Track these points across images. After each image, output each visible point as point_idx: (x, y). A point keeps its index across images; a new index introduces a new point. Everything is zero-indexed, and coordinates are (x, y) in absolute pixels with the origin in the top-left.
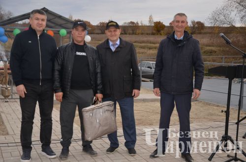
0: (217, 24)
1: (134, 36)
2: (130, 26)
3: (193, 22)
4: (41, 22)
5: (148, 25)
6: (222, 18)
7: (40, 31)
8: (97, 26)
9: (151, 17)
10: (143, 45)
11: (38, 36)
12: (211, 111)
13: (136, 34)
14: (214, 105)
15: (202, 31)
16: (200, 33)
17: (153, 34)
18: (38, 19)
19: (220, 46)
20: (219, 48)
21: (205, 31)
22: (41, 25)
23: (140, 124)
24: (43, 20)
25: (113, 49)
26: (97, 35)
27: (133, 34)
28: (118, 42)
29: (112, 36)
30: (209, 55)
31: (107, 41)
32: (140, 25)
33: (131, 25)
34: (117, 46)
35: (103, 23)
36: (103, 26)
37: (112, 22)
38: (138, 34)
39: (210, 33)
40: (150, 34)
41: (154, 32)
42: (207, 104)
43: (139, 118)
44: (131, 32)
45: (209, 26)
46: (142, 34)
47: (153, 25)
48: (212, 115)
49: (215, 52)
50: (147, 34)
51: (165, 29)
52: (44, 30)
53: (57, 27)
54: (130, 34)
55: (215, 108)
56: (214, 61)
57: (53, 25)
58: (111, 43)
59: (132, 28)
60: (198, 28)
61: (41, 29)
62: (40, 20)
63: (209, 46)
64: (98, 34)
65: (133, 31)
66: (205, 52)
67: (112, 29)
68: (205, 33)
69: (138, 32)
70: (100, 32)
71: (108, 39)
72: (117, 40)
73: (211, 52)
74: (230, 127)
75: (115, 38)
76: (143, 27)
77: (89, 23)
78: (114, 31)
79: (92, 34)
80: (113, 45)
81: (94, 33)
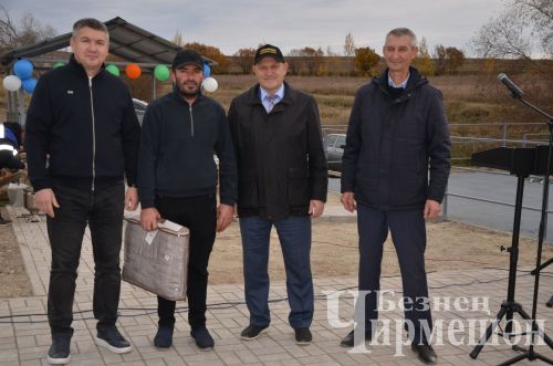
0: (492, 54)
1: (313, 78)
2: (305, 58)
3: (440, 50)
4: (94, 47)
5: (343, 55)
6: (502, 39)
7: (93, 68)
8: (235, 58)
9: (349, 39)
10: (331, 97)
11: (90, 78)
12: (476, 245)
13: (317, 75)
14: (483, 231)
15: (459, 69)
16: (455, 73)
17: (353, 75)
18: (87, 40)
19: (497, 102)
20: (495, 106)
21: (466, 67)
22: (94, 54)
23: (321, 272)
24: (99, 42)
25: (268, 107)
26: (234, 77)
27: (311, 74)
28: (280, 93)
29: (267, 78)
30: (474, 121)
31: (257, 89)
32: (326, 54)
33: (306, 55)
34: (277, 101)
35: (247, 52)
36: (247, 58)
37: (268, 46)
38: (322, 74)
39: (475, 73)
40: (346, 75)
41: (356, 70)
42: (468, 227)
43: (320, 259)
44: (306, 70)
45: (475, 57)
46: (330, 74)
47: (353, 55)
48: (478, 252)
49: (488, 113)
50: (341, 75)
51: (380, 63)
52: (103, 66)
53: (146, 59)
54: (303, 75)
55: (486, 236)
56: (484, 133)
57: (137, 55)
58: (264, 94)
59: (310, 63)
60: (450, 61)
61: (97, 62)
62: (93, 43)
63: (475, 101)
64: (236, 74)
65: (310, 68)
66: (464, 114)
67: (268, 63)
68: (465, 73)
69: (321, 70)
70: (239, 69)
71: (258, 85)
72: (277, 87)
73: (478, 115)
74: (518, 281)
75: (275, 84)
76: (333, 60)
77: (217, 50)
78: (273, 67)
79: (222, 74)
80: (269, 99)
81: (227, 73)
